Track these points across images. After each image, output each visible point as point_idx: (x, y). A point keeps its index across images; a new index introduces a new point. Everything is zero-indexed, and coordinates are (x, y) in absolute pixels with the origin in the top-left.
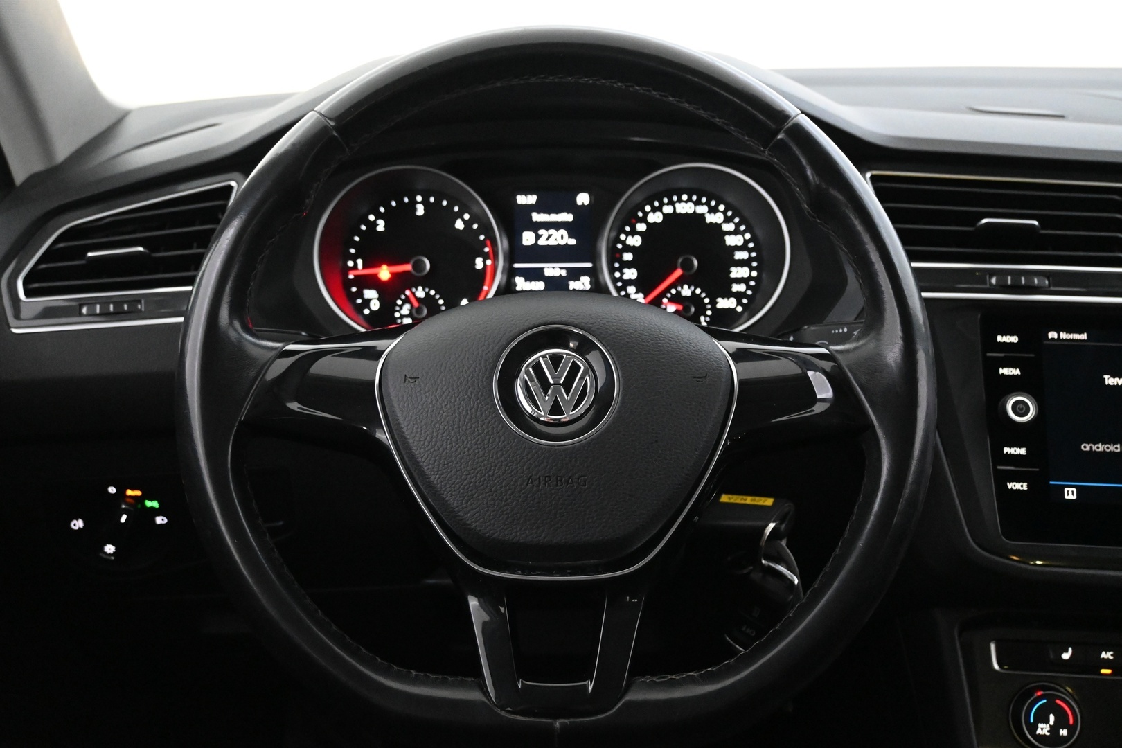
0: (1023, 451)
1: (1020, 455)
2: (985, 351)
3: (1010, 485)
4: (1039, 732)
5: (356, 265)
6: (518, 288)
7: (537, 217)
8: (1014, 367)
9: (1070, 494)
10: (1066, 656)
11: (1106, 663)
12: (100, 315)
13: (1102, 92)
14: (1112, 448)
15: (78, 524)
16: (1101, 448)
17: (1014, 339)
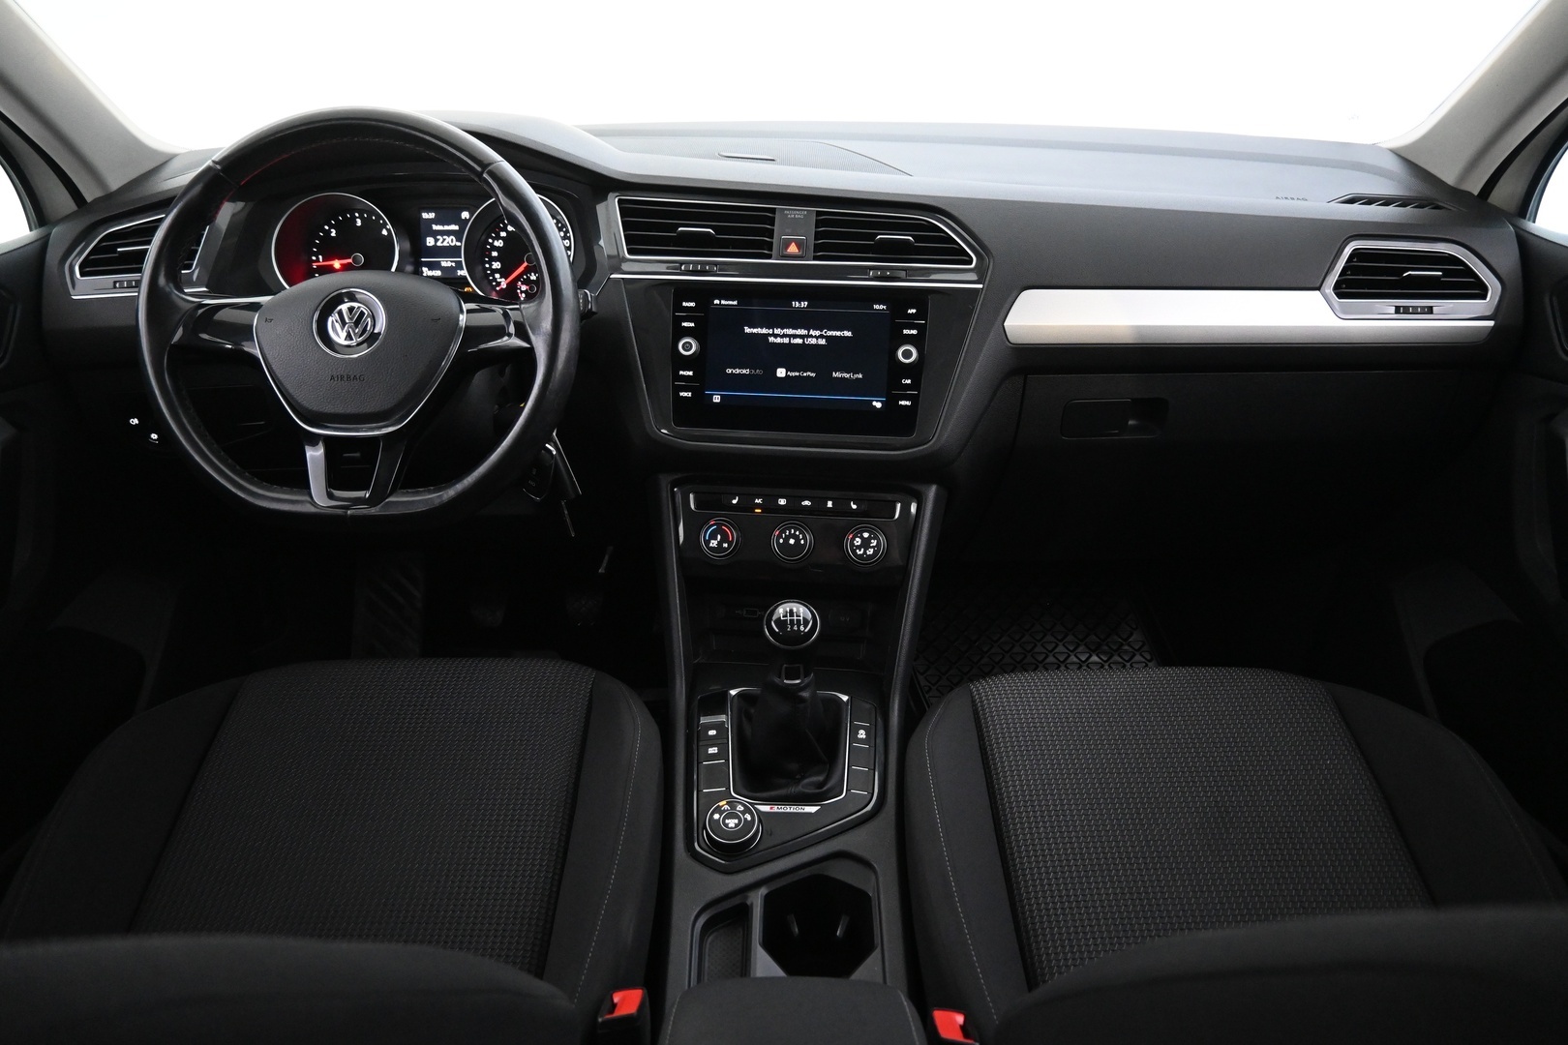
0: (691, 373)
1: (689, 376)
2: (675, 311)
3: (681, 394)
4: (711, 545)
5: (318, 259)
6: (425, 274)
7: (435, 227)
8: (691, 322)
9: (717, 399)
10: (734, 502)
11: (758, 506)
12: (127, 287)
13: (826, 141)
14: (744, 371)
15: (135, 421)
16: (738, 371)
17: (692, 304)
